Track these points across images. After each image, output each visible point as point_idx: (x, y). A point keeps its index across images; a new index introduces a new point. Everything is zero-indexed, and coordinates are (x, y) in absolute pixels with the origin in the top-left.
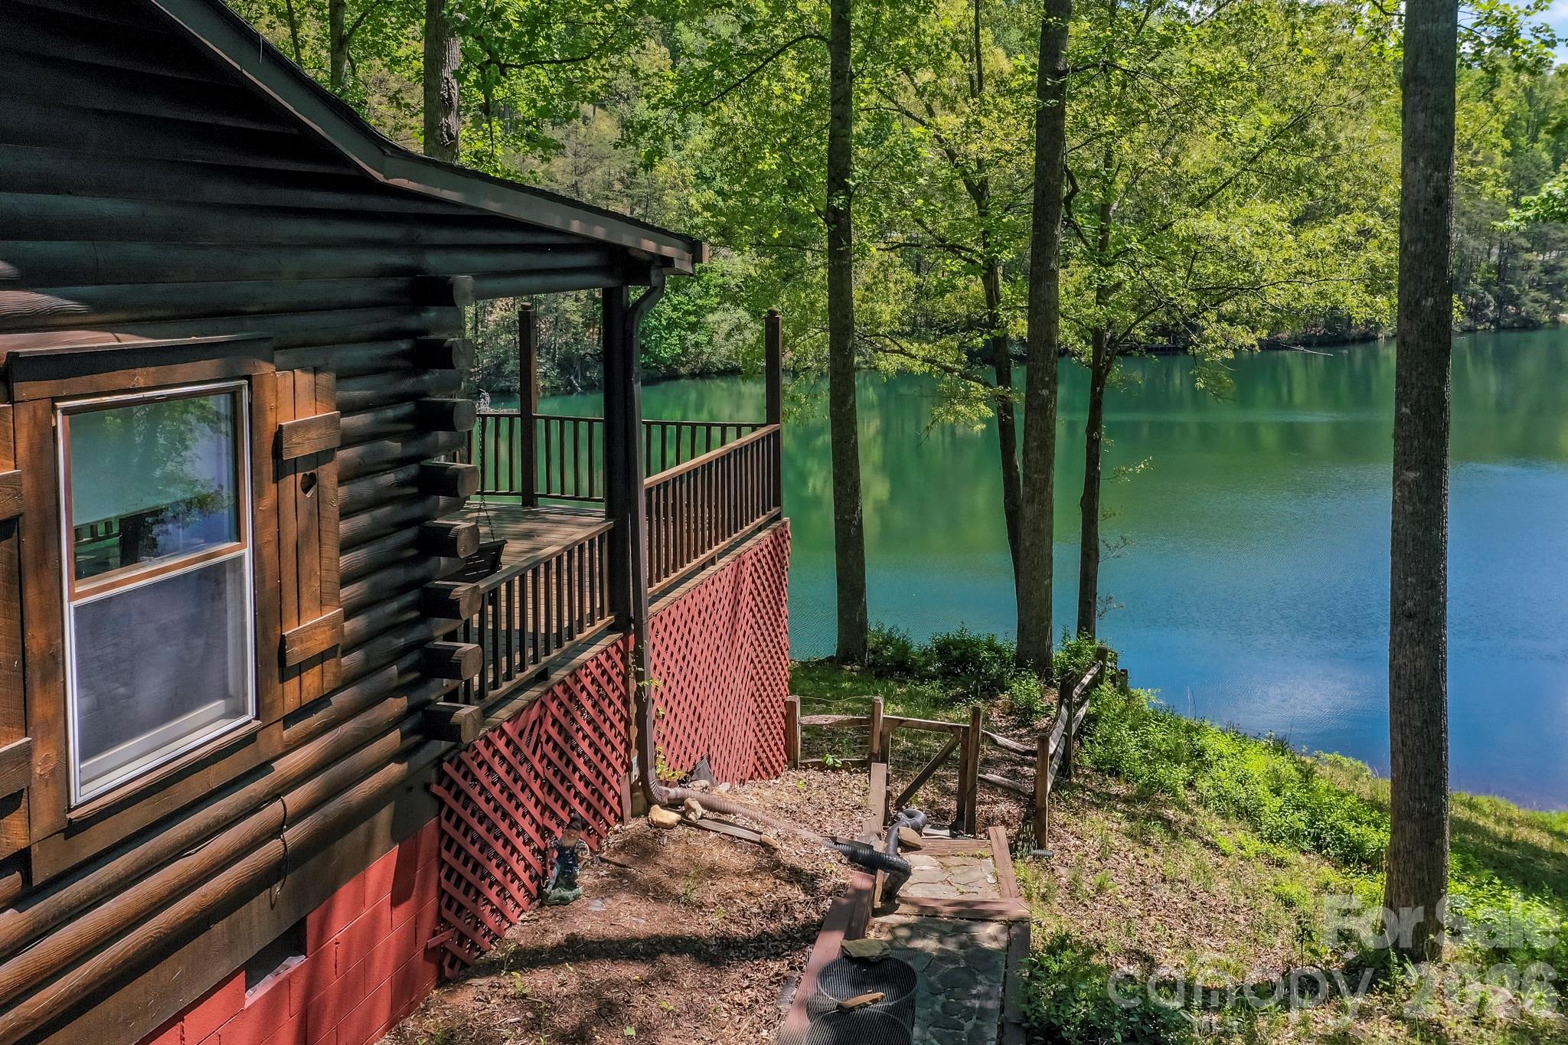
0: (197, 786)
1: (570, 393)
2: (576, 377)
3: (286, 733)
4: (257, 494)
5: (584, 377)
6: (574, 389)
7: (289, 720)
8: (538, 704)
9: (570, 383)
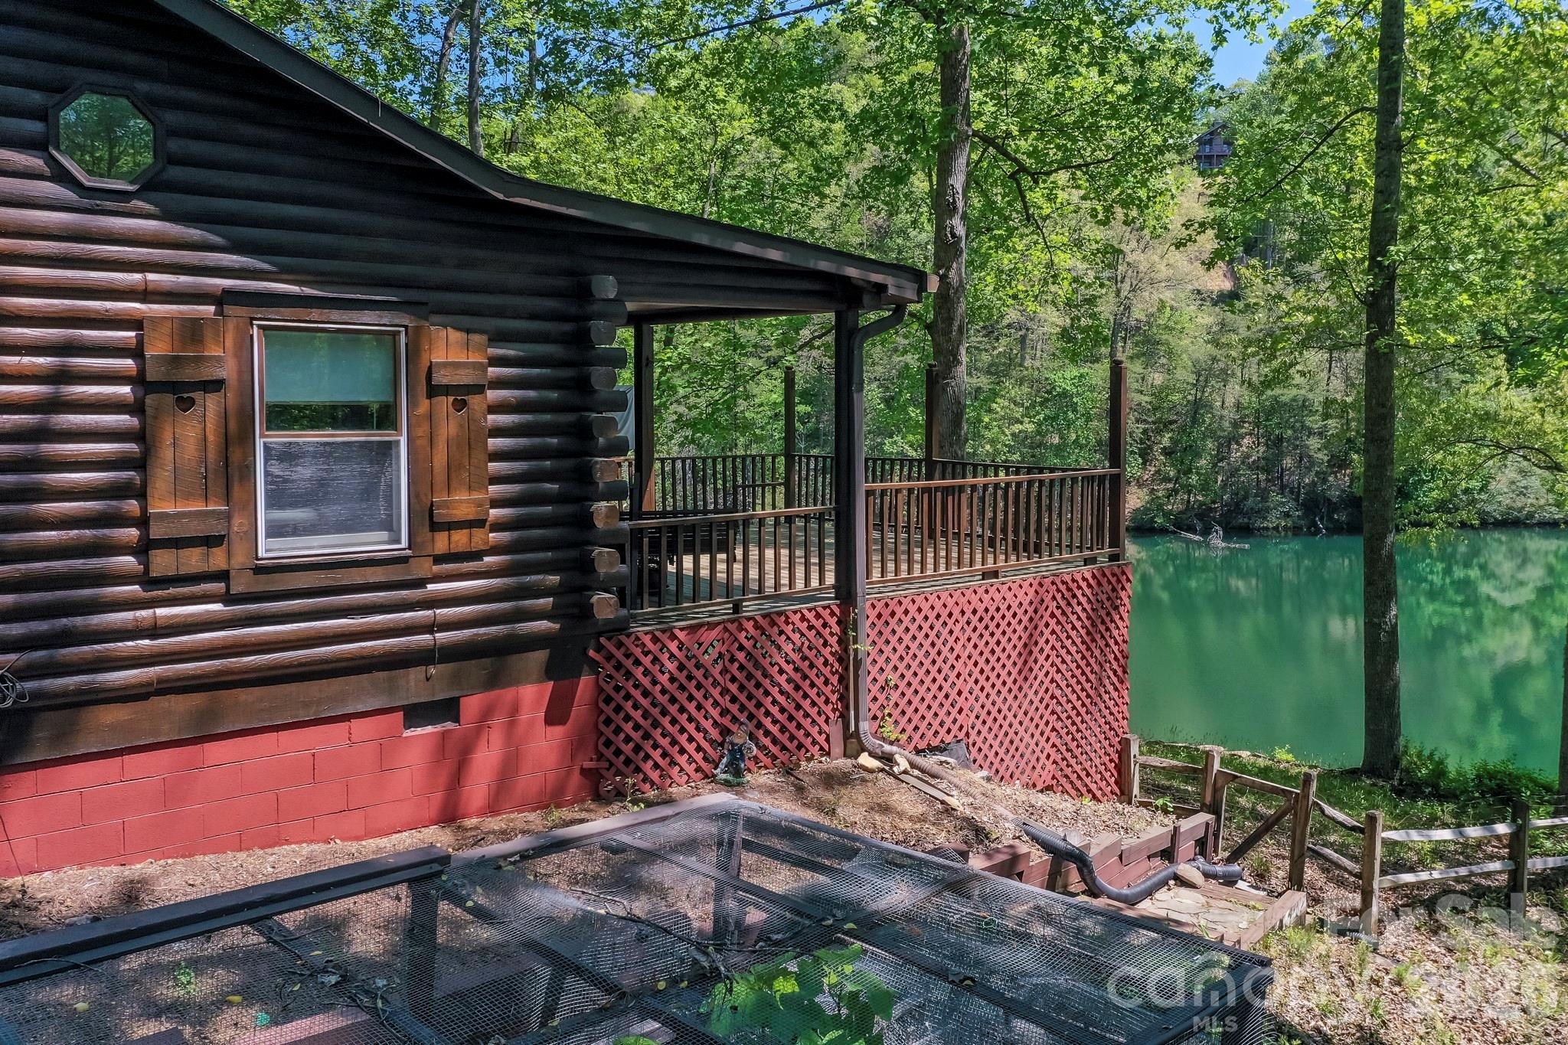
0: (357, 576)
1: (1315, 534)
2: (1321, 519)
3: (435, 568)
4: (412, 403)
5: (1330, 519)
6: (1318, 531)
7: (438, 559)
8: (721, 627)
9: (1315, 525)
